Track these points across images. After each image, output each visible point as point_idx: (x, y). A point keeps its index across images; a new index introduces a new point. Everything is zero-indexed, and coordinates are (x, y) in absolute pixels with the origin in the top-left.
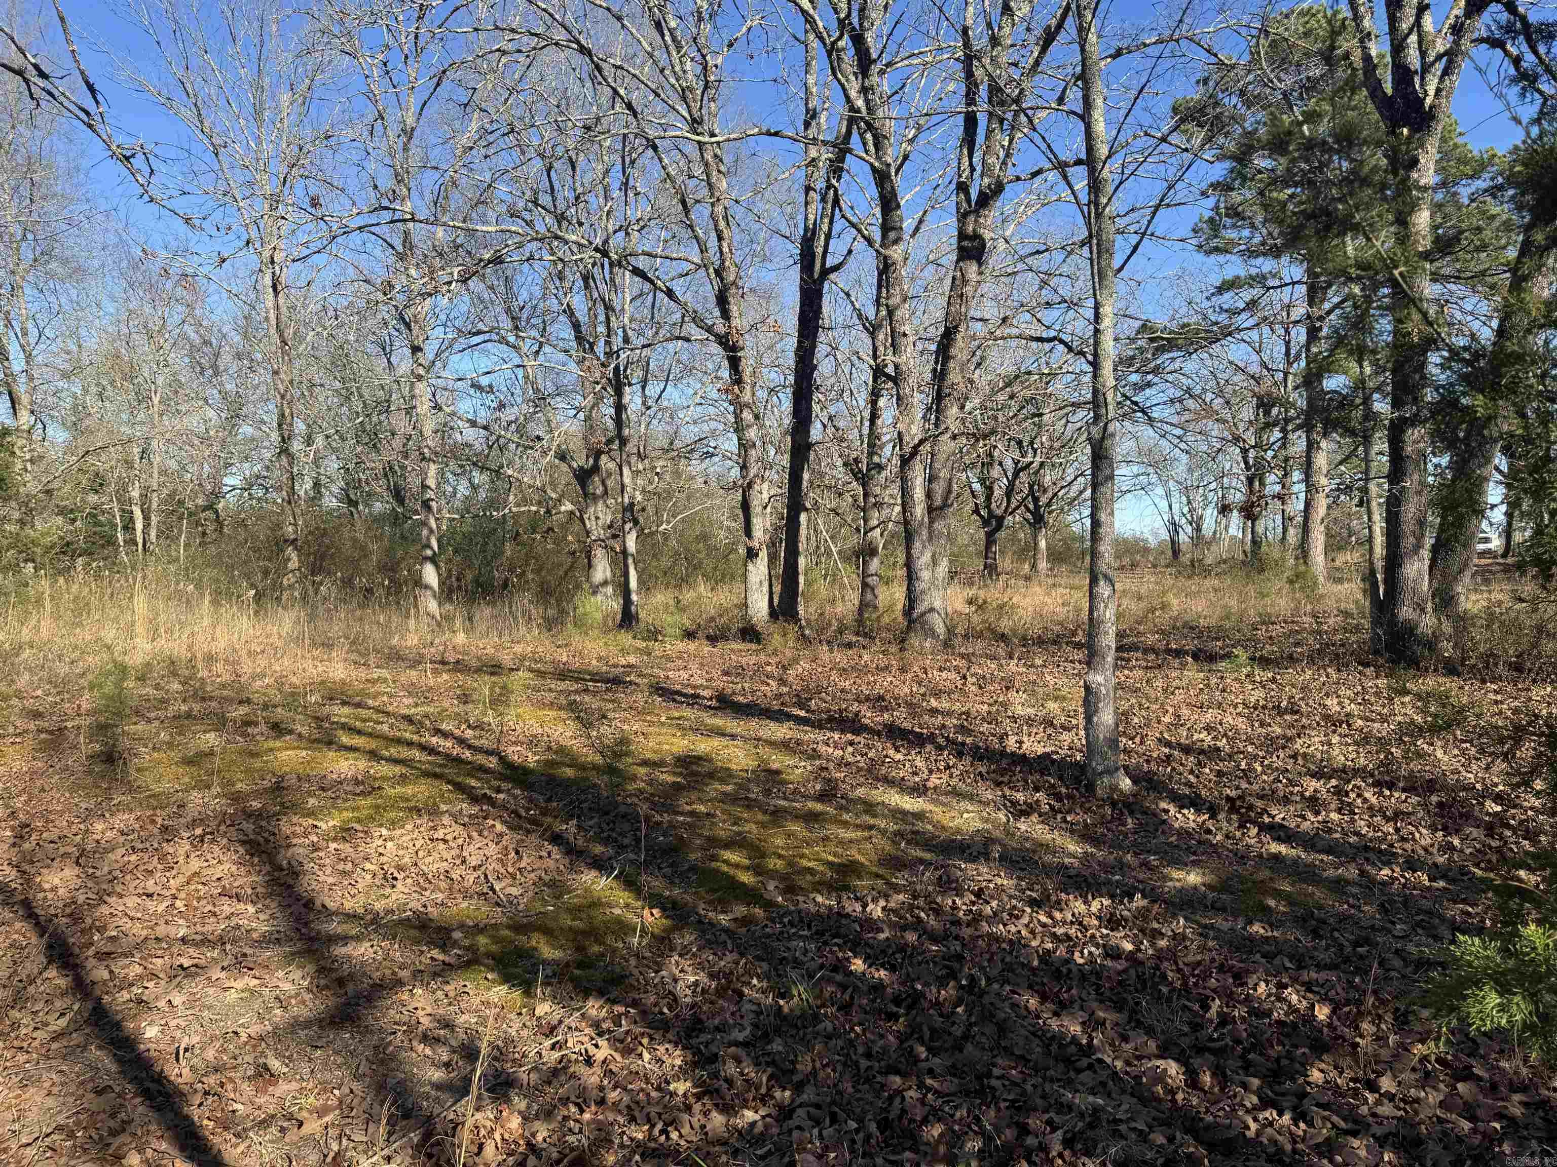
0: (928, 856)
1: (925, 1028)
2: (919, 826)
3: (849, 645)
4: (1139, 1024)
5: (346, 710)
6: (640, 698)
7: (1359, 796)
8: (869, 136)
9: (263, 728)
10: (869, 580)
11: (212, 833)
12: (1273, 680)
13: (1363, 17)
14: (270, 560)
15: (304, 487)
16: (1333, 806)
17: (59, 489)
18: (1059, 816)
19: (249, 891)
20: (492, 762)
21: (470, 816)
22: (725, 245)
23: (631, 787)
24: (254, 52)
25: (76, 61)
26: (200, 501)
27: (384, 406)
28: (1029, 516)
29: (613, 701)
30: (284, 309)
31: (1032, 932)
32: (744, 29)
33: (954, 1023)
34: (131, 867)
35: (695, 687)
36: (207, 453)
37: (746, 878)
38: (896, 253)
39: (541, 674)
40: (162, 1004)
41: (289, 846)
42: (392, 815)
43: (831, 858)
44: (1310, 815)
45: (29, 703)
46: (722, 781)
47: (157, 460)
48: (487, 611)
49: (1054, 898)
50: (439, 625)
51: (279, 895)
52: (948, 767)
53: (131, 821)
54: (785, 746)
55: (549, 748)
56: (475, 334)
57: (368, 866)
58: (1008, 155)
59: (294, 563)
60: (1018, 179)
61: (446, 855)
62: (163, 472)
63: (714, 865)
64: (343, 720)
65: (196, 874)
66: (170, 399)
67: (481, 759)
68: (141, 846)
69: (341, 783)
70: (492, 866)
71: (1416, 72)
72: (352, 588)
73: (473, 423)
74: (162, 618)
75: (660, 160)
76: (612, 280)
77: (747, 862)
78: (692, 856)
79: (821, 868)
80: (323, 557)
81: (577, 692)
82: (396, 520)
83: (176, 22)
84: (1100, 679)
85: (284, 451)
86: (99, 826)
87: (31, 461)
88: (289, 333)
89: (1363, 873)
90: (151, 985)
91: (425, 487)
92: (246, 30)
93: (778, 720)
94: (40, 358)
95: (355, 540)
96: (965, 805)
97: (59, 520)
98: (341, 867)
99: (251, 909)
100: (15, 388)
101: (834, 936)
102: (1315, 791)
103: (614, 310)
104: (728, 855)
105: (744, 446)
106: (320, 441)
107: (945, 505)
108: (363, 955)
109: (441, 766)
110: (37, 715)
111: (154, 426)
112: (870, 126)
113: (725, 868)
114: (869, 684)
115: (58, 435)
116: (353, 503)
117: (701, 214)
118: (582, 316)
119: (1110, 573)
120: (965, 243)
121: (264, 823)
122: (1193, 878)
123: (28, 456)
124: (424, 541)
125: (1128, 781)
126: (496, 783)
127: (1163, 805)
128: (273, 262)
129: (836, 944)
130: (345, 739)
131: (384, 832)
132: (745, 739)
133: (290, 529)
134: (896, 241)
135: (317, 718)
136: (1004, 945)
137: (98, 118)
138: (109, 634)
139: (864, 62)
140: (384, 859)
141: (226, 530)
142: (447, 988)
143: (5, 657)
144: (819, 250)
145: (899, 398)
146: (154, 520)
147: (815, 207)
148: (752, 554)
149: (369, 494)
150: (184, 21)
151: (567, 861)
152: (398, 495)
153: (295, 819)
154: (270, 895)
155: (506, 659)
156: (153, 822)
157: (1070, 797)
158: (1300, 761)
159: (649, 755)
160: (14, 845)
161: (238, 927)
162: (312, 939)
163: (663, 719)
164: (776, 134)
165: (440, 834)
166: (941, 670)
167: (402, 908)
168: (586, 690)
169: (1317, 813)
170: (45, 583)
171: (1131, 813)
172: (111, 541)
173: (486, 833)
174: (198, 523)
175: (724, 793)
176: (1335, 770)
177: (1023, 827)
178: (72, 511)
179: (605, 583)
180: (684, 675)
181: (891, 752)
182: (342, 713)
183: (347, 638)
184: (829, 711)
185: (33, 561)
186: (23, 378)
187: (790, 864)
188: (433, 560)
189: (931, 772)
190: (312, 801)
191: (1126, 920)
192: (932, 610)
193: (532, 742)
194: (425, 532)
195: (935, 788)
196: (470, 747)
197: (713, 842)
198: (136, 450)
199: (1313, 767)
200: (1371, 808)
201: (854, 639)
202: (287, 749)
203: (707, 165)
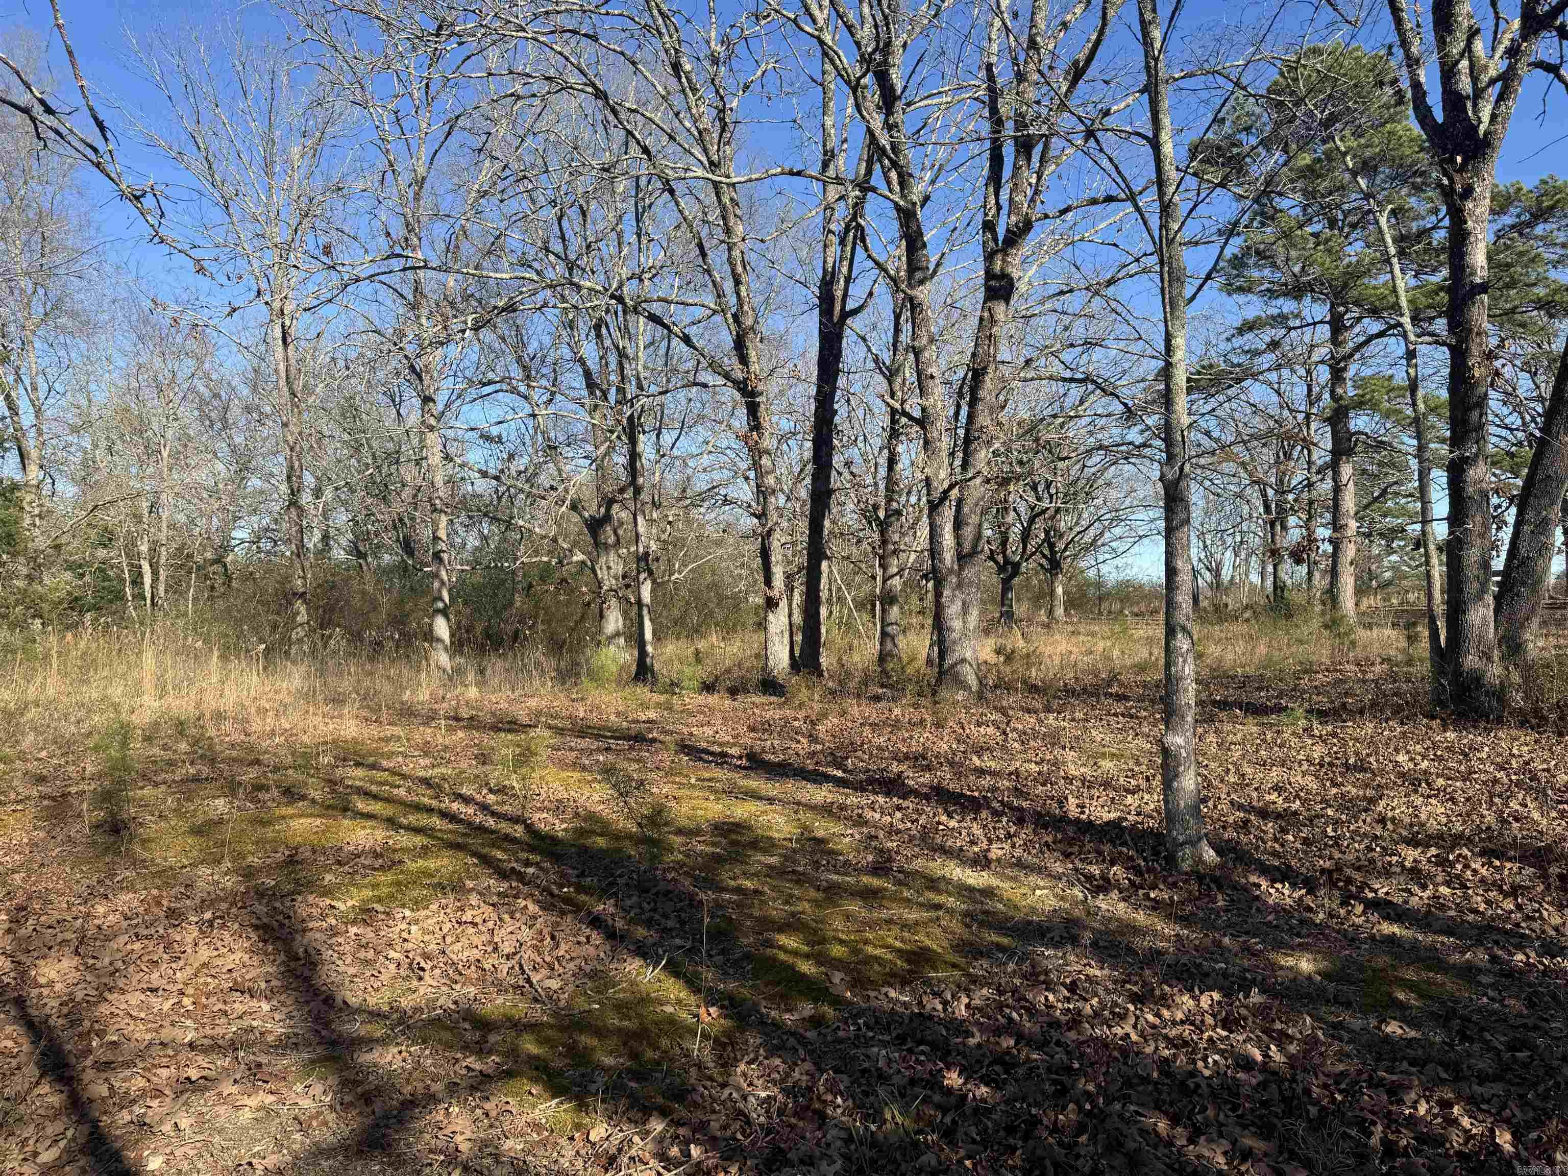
0: (1005, 941)
1: (1048, 1163)
2: (989, 905)
3: (877, 698)
4: (1293, 1156)
5: (360, 772)
6: (666, 757)
7: (1467, 866)
8: (893, 175)
9: (275, 793)
10: (889, 629)
11: (222, 918)
12: (1334, 735)
13: (1412, 43)
14: (278, 614)
15: (313, 540)
16: (1439, 879)
17: (68, 544)
18: (1141, 892)
19: (263, 985)
20: (518, 831)
21: (499, 894)
22: (743, 289)
23: (669, 858)
24: (264, 106)
25: (85, 97)
26: (209, 555)
27: (394, 458)
28: (1044, 562)
29: (638, 761)
30: (293, 362)
31: (1142, 1035)
32: (759, 73)
33: (1078, 1156)
34: (134, 956)
35: (721, 744)
36: (216, 506)
37: (806, 967)
38: (922, 293)
39: (560, 731)
40: (167, 1128)
41: (304, 931)
42: (415, 893)
43: (898, 944)
44: (1415, 889)
45: (32, 766)
46: (765, 851)
47: (165, 515)
48: (500, 664)
49: (1157, 992)
50: (451, 679)
51: (294, 990)
52: (1009, 836)
53: (136, 903)
54: (827, 810)
55: (577, 815)
56: (484, 385)
57: (392, 954)
58: (1037, 192)
59: (302, 618)
60: (1046, 216)
61: (476, 940)
62: (172, 526)
63: (768, 951)
64: (358, 783)
65: (205, 965)
66: (179, 452)
67: (505, 827)
68: (145, 932)
69: (358, 856)
70: (528, 954)
71: (1468, 97)
72: (362, 642)
73: (484, 474)
74: (170, 674)
75: (677, 203)
76: (626, 327)
77: (806, 949)
78: (745, 941)
79: (889, 956)
80: (332, 610)
81: (599, 750)
82: (403, 569)
83: (187, 77)
84: (1179, 740)
85: (293, 503)
86: (101, 909)
87: (40, 516)
88: (298, 385)
89: (1494, 959)
90: (155, 1103)
91: (436, 539)
92: (257, 84)
93: (815, 782)
94: (49, 413)
95: (364, 593)
96: (1034, 879)
97: (68, 576)
98: (362, 955)
99: (266, 1007)
100: (24, 443)
101: (920, 1043)
102: (1415, 861)
103: (627, 358)
104: (783, 940)
105: (762, 493)
106: (329, 493)
107: (974, 552)
108: (390, 1063)
109: (464, 835)
110: (41, 779)
111: (163, 480)
112: (895, 164)
113: (782, 956)
114: (904, 740)
115: (67, 490)
116: (361, 555)
117: (717, 258)
118: (593, 364)
119: (1188, 624)
120: (993, 283)
121: (278, 905)
122: (1306, 965)
123: (37, 511)
124: (435, 593)
125: (1212, 853)
126: (523, 855)
127: (1253, 879)
128: (283, 314)
129: (923, 1053)
130: (361, 805)
131: (408, 913)
132: (784, 803)
133: (299, 582)
134: (922, 282)
135: (330, 781)
136: (1116, 1054)
137: (107, 157)
138: (116, 692)
139: (889, 99)
140: (409, 946)
141: (234, 584)
142: (487, 1106)
143: (9, 716)
144: (839, 294)
145: (926, 442)
146: (163, 574)
147: (834, 250)
148: (771, 604)
149: (378, 547)
150: (195, 77)
151: (608, 947)
152: (408, 546)
153: (311, 899)
154: (286, 988)
155: (523, 716)
156: (159, 904)
157: (1150, 870)
158: (1390, 826)
159: (684, 822)
160: (9, 931)
161: (252, 1029)
162: (333, 1043)
163: (693, 781)
164: (799, 174)
165: (468, 916)
166: (979, 725)
167: (431, 1004)
168: (608, 749)
169: (1424, 887)
170: (53, 640)
171: (1220, 888)
172: (120, 596)
173: (518, 915)
174: (206, 577)
175: (770, 867)
176: (1430, 837)
177: (1104, 906)
178: (80, 566)
179: (617, 634)
180: (709, 731)
181: (944, 818)
182: (356, 775)
183: (358, 693)
184: (868, 770)
185: (41, 617)
186: (32, 433)
187: (855, 951)
188: (444, 612)
189: (990, 841)
190: (329, 877)
191: (1245, 1019)
192: (963, 661)
193: (559, 807)
194: (436, 585)
195: (998, 860)
196: (493, 814)
197: (767, 924)
198: (145, 505)
199: (1405, 833)
200: (1483, 881)
201: (880, 691)
202: (300, 816)
203: (724, 208)
